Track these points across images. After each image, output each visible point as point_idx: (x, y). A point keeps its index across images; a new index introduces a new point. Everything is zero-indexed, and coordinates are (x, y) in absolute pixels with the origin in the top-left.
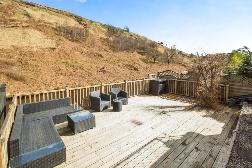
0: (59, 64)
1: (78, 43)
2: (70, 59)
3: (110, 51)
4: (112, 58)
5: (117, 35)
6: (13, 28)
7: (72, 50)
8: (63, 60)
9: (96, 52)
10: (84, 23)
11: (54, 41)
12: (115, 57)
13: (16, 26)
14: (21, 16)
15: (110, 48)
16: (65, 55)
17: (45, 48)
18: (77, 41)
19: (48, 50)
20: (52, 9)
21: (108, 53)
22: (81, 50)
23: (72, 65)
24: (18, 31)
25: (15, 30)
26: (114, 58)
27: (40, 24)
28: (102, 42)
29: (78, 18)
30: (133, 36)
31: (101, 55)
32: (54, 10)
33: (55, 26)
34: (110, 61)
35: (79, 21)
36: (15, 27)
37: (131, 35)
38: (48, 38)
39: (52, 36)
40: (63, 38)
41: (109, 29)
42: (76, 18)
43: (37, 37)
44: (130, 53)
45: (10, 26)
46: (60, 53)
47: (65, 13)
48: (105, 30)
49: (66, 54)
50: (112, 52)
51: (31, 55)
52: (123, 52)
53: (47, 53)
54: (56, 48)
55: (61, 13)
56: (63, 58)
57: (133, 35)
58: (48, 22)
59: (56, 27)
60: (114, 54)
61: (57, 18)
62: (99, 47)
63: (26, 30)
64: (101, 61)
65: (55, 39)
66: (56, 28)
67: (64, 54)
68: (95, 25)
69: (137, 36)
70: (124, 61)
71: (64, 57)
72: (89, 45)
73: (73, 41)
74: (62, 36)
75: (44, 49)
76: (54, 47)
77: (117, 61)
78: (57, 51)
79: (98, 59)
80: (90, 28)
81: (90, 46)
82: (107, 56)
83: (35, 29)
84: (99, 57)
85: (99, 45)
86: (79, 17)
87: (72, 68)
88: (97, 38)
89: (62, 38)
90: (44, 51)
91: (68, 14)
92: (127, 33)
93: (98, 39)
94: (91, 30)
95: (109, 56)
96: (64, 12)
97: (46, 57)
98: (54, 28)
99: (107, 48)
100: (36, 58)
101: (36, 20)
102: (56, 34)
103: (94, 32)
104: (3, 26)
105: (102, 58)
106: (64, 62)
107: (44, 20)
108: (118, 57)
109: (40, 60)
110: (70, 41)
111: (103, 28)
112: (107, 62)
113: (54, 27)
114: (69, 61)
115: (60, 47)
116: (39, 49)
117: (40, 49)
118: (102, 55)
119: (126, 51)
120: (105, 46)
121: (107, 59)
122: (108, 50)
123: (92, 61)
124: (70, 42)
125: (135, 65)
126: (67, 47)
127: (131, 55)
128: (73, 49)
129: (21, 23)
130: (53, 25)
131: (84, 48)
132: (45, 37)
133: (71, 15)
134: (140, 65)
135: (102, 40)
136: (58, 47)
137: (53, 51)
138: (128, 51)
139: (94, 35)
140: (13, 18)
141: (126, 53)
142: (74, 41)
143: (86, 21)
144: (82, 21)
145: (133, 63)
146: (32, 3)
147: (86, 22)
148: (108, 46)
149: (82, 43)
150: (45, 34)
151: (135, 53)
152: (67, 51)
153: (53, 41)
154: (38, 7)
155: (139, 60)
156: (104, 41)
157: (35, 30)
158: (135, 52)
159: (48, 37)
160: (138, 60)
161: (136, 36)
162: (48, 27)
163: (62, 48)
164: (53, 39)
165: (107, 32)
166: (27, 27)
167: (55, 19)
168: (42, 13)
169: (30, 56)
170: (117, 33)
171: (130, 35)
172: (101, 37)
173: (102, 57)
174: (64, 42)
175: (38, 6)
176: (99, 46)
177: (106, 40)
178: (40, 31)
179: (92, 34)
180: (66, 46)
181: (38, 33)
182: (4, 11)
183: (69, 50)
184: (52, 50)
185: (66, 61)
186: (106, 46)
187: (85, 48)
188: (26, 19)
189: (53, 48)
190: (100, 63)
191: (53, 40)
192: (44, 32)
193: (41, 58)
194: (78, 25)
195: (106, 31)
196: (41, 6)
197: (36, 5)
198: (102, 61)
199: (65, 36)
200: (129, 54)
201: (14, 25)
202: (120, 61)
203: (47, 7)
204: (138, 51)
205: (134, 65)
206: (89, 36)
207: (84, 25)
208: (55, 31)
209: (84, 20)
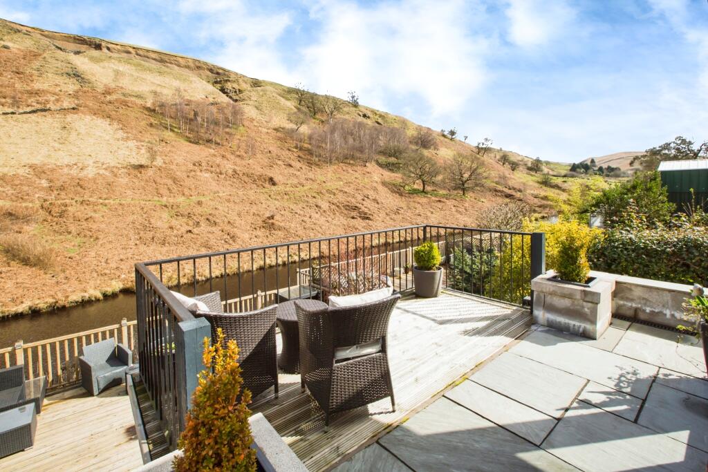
0: (152, 211)
1: (211, 148)
2: (184, 194)
3: (298, 165)
4: (303, 186)
5: (324, 119)
6: (35, 115)
7: (191, 167)
8: (165, 198)
9: (258, 170)
10: (235, 86)
11: (143, 146)
12: (311, 182)
13: (45, 110)
14: (60, 80)
15: (299, 157)
16: (172, 183)
17: (120, 166)
18: (209, 141)
19: (126, 171)
20: (148, 51)
21: (291, 170)
22: (218, 166)
23: (186, 213)
24: (47, 123)
25: (40, 121)
26: (309, 187)
27: (108, 98)
28: (280, 139)
29: (218, 73)
30: (369, 117)
31: (271, 179)
32: (153, 56)
33: (152, 101)
34: (294, 194)
35: (221, 81)
36: (39, 113)
37: (365, 116)
38: (128, 138)
39: (141, 132)
40: (171, 134)
41: (300, 101)
42: (212, 73)
43: (100, 136)
44: (355, 168)
45: (29, 109)
46: (158, 180)
47: (182, 62)
48: (291, 105)
49: (175, 180)
50: (304, 167)
51: (79, 188)
52: (335, 167)
53: (124, 180)
54: (147, 166)
55: (171, 63)
56: (164, 191)
57: (369, 114)
58: (133, 91)
59: (154, 104)
60: (311, 175)
61: (158, 79)
62: (269, 155)
63: (70, 117)
64: (270, 196)
65: (147, 140)
66: (152, 108)
67: (170, 182)
68: (261, 93)
69: (381, 116)
70: (334, 194)
71: (169, 189)
72: (240, 151)
73: (197, 143)
74: (167, 128)
75: (115, 170)
76: (143, 163)
77: (315, 195)
78: (150, 172)
79: (264, 191)
80: (248, 102)
81: (244, 154)
82: (289, 182)
83: (95, 114)
84: (267, 185)
85: (271, 149)
86: (220, 71)
87: (185, 220)
88: (267, 131)
89: (168, 135)
90: (116, 176)
91: (191, 64)
92: (354, 109)
93: (269, 131)
94: (250, 107)
95: (295, 181)
96: (180, 60)
97: (118, 193)
98: (148, 109)
99: (292, 157)
100: (91, 197)
101: (100, 89)
102: (151, 125)
103: (259, 112)
104: (10, 110)
105: (274, 188)
106: (166, 206)
107: (122, 88)
108: (318, 182)
109: (101, 201)
110: (190, 142)
111: (283, 100)
112: (285, 197)
113: (149, 105)
114: (181, 199)
115: (159, 162)
116: (102, 172)
117: (106, 169)
118: (276, 179)
119: (345, 163)
120: (287, 152)
121: (288, 189)
122: (293, 163)
123: (245, 198)
124: (189, 146)
125: (364, 203)
126: (180, 160)
127: (357, 175)
128: (194, 165)
129: (57, 100)
130: (145, 99)
131: (226, 162)
132: (120, 134)
133: (199, 65)
134: (378, 203)
135: (279, 134)
136: (154, 163)
137: (139, 175)
138: (352, 162)
139: (257, 122)
140: (37, 86)
141: (344, 168)
142: (201, 142)
143: (240, 80)
144: (229, 81)
145: (360, 198)
146: (94, 38)
147: (239, 85)
148: (295, 150)
149: (222, 146)
150: (121, 126)
151: (371, 166)
152: (178, 173)
153: (141, 147)
154: (108, 49)
155: (380, 188)
156: (284, 136)
157: (94, 117)
158: (373, 163)
159: (130, 135)
160: (375, 189)
161: (377, 117)
162: (130, 105)
163: (164, 166)
164: (143, 139)
165: (296, 110)
166: (73, 109)
167: (152, 83)
168: (115, 68)
169: (77, 193)
170: (322, 111)
171: (361, 113)
172: (276, 127)
173: (274, 184)
174: (173, 146)
175: (110, 46)
176: (270, 152)
177: (290, 133)
178: (108, 120)
179: (254, 120)
180: (176, 157)
181: (102, 123)
182: (14, 69)
183: (184, 168)
184: (136, 172)
185: (171, 200)
186: (289, 150)
187: (227, 159)
188: (71, 86)
189: (141, 166)
190: (267, 202)
191: (142, 143)
192: (120, 121)
193: (105, 196)
194: (215, 96)
195: (293, 107)
196: (119, 47)
197: (103, 44)
198: (272, 196)
199: (176, 130)
200: (352, 172)
201: (39, 106)
202: (321, 193)
203: (134, 48)
204: (380, 161)
205: (361, 205)
206: (244, 126)
207: (236, 92)
208: (148, 117)
209: (233, 79)
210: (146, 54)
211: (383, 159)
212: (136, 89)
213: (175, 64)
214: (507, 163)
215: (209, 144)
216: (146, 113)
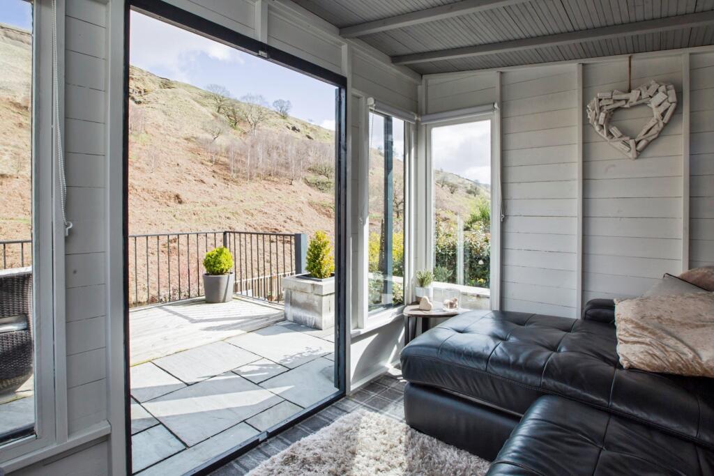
0: (14, 232)
3: (212, 181)
4: (216, 205)
5: (246, 129)
9: (162, 186)
10: (140, 85)
11: (6, 151)
12: (227, 200)
15: (214, 172)
21: (203, 187)
26: (222, 207)
28: (192, 151)
30: (299, 131)
31: (177, 197)
32: (29, 39)
33: (23, 95)
34: (204, 214)
37: (294, 129)
39: (4, 133)
41: (219, 108)
44: (279, 186)
46: (26, 193)
48: (208, 111)
50: (218, 183)
52: (257, 184)
54: (11, 176)
57: (298, 126)
60: (226, 193)
62: (177, 168)
64: (174, 216)
65: (12, 143)
66: (23, 104)
68: (171, 96)
69: (312, 130)
70: (252, 215)
72: (140, 163)
77: (229, 215)
79: (168, 209)
80: (155, 105)
81: (145, 166)
82: (199, 201)
84: (172, 203)
85: (179, 161)
88: (175, 140)
92: (282, 120)
93: (179, 141)
94: (156, 111)
95: (207, 199)
99: (205, 172)
102: (21, 125)
103: (167, 117)
105: (180, 206)
108: (235, 201)
111: (197, 105)
112: (194, 217)
113: (19, 100)
118: (183, 197)
119: (269, 180)
120: (200, 165)
121: (197, 208)
122: (205, 179)
123: (142, 218)
125: (285, 225)
127: (280, 194)
130: (14, 92)
134: (302, 225)
135: (191, 145)
136: (21, 173)
138: (276, 179)
139: (164, 130)
141: (267, 186)
143: (146, 79)
144: (132, 79)
145: (281, 219)
147: (144, 84)
148: (209, 163)
151: (299, 185)
153: (4, 152)
155: (306, 208)
156: (196, 146)
158: (301, 181)
160: (300, 210)
161: (308, 131)
164: (7, 142)
165: (212, 118)
170: (244, 120)
171: (290, 126)
172: (188, 136)
173: (180, 202)
176: (178, 165)
177: (204, 144)
179: (160, 126)
186: (203, 164)
190: (171, 223)
191: (6, 148)
195: (210, 115)
198: (177, 216)
200: (274, 190)
202: (237, 213)
203: (2, 28)
204: (309, 180)
205: (282, 227)
206: (147, 132)
207: (140, 92)
208: (16, 115)
209: (138, 77)
211: (312, 177)
214: (446, 186)
216: (15, 109)
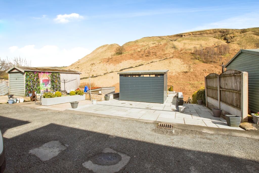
1: (212, 64)
2: (197, 81)
6: (164, 60)
7: (202, 71)
8: (191, 82)
10: (232, 35)
13: (166, 59)
14: (170, 50)
16: (195, 77)
17: (181, 72)
18: (211, 62)
19: (182, 73)
20: (196, 32)
22: (213, 71)
23: (196, 86)
24: (167, 62)
25: (165, 61)
27: (181, 52)
29: (224, 32)
32: (198, 33)
35: (224, 35)
36: (165, 60)
38: (184, 64)
39: (188, 61)
40: (197, 60)
42: (221, 33)
43: (177, 64)
45: (163, 59)
46: (191, 76)
47: (208, 32)
49: (196, 76)
51: (170, 78)
53: (181, 76)
55: (204, 34)
56: (191, 79)
58: (188, 48)
59: (194, 51)
61: (196, 42)
63: (172, 59)
67: (194, 76)
71: (193, 79)
73: (207, 63)
74: (196, 59)
75: (179, 73)
76: (187, 71)
78: (189, 74)
80: (234, 42)
83: (177, 58)
86: (225, 31)
87: (195, 88)
89: (197, 61)
90: (179, 75)
91: (212, 32)
94: (235, 44)
96: (208, 31)
97: (179, 80)
98: (192, 53)
100: (173, 81)
101: (179, 49)
102: (192, 59)
103: (239, 46)
104: (160, 60)
106: (191, 84)
107: (185, 48)
109: (174, 82)
110: (204, 63)
114: (196, 82)
115: (192, 70)
116: (176, 74)
117: (177, 73)
126: (199, 69)
128: (204, 71)
129: (169, 55)
131: (216, 69)
132: (183, 63)
133: (216, 31)
136: (190, 71)
137: (185, 75)
140: (166, 52)
142: (208, 62)
143: (234, 32)
144: (228, 34)
146: (181, 34)
147: (234, 34)
149: (217, 63)
150: (183, 60)
152: (197, 74)
153: (187, 66)
154: (184, 36)
157: (177, 59)
159: (185, 63)
162: (187, 53)
163: (193, 72)
164: (189, 63)
166: (172, 57)
167: (195, 44)
168: (184, 42)
169: (170, 79)
174: (198, 65)
175: (185, 34)
178: (180, 59)
179: (235, 50)
180: (198, 68)
181: (178, 60)
182: (162, 49)
183: (200, 72)
184: (185, 74)
185: (193, 82)
187: (218, 68)
188: (173, 50)
189: (187, 72)
192: (183, 59)
193: (176, 81)
194: (218, 43)
196: (187, 34)
197: (183, 35)
199: (200, 59)
201: (165, 58)
203: (192, 33)
206: (229, 53)
207: (232, 38)
208: (191, 56)
209: (231, 33)
210: (195, 33)
212: (189, 47)
213: (206, 34)
215: (212, 63)
216: (191, 55)
